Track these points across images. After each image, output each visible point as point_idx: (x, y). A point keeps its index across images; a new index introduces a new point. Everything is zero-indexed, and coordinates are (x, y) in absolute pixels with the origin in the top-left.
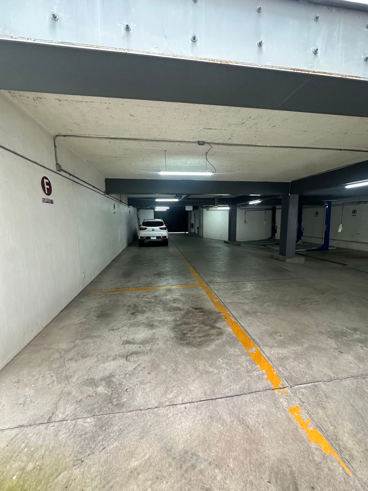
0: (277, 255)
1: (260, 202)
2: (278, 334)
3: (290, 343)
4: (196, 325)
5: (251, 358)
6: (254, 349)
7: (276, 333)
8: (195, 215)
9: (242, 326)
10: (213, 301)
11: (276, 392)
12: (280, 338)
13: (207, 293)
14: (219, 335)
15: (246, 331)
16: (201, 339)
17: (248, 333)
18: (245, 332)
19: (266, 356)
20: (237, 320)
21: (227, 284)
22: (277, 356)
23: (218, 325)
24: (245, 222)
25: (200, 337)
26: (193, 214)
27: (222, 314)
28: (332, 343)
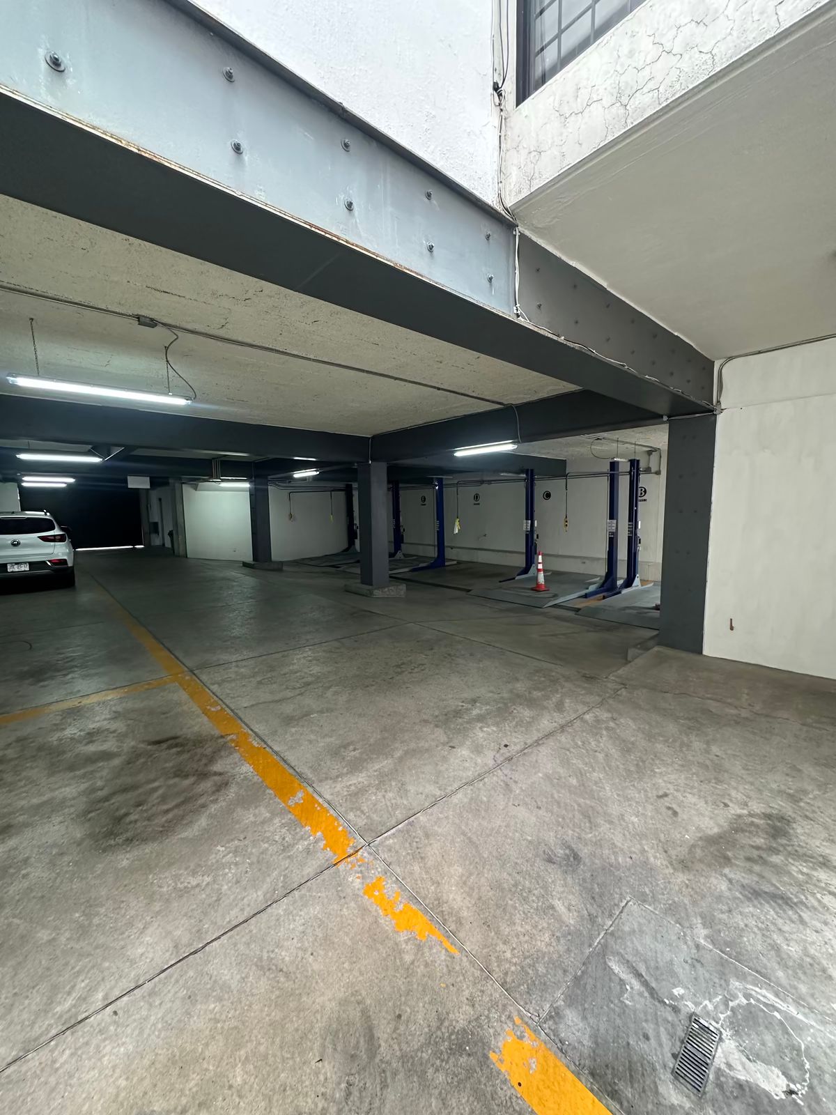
0: (355, 584)
1: (315, 473)
2: (351, 747)
3: (371, 759)
4: (156, 784)
5: (293, 817)
6: (300, 795)
7: (345, 747)
8: (160, 500)
9: (276, 753)
10: (205, 712)
11: (341, 867)
12: (353, 753)
13: (192, 696)
14: (218, 790)
15: (285, 761)
16: (170, 816)
17: (288, 765)
18: (282, 763)
19: (325, 800)
20: (265, 743)
21: (244, 663)
22: (345, 793)
23: (217, 767)
24: (291, 516)
25: (167, 811)
26: (154, 496)
27: (229, 738)
28: (440, 734)
